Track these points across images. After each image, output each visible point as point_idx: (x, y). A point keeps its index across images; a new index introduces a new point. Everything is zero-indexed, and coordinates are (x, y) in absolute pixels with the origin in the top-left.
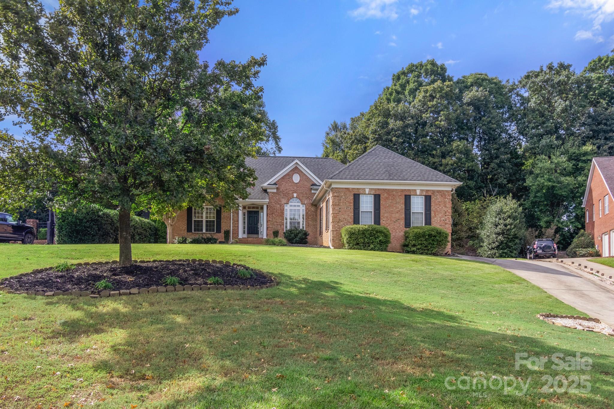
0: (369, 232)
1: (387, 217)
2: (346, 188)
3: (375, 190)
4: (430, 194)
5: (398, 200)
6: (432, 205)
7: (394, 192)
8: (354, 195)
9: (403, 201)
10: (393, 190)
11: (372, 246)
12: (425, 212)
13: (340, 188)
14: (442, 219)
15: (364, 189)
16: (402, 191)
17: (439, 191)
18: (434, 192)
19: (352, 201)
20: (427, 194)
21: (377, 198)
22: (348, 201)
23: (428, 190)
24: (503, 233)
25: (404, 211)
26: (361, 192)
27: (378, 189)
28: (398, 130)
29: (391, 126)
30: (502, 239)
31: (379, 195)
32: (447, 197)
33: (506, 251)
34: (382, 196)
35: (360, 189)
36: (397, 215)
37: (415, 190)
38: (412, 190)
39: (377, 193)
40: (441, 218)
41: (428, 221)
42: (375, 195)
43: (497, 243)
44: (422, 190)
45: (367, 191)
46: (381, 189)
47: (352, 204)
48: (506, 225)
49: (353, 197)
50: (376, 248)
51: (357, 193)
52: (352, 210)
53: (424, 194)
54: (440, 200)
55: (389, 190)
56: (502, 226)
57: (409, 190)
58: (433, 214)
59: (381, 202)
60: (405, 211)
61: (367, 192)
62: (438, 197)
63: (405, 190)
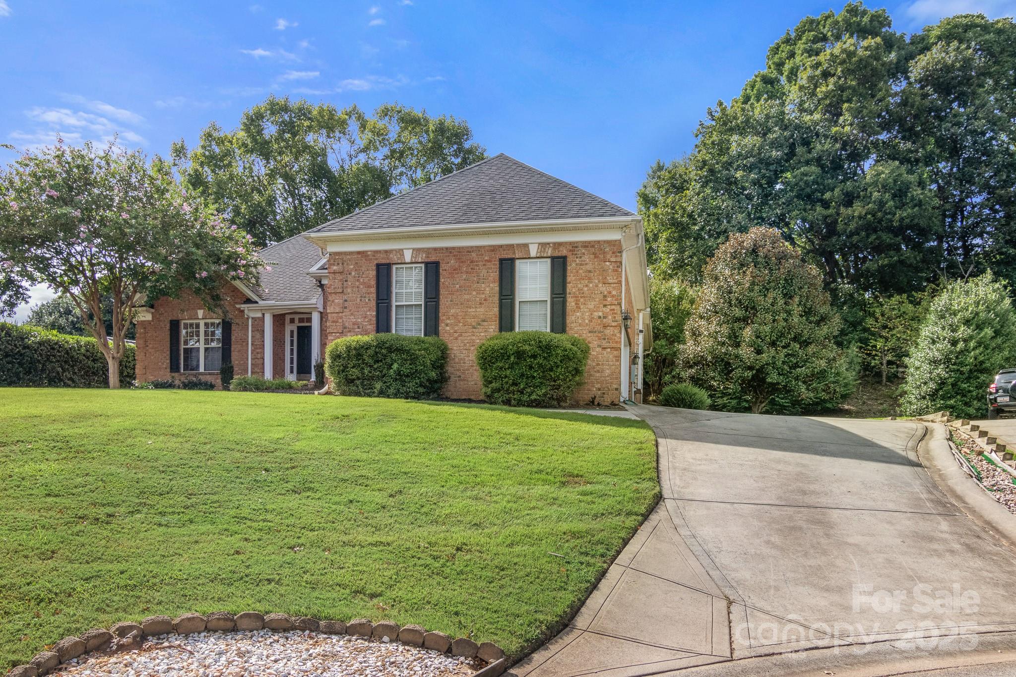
0: (371, 352)
1: (455, 316)
2: (359, 253)
3: (428, 251)
4: (564, 252)
5: (484, 272)
6: (569, 279)
7: (474, 255)
8: (378, 266)
9: (495, 275)
10: (470, 250)
11: (378, 386)
12: (552, 299)
13: (345, 253)
14: (596, 314)
15: (400, 252)
16: (494, 249)
17: (587, 245)
18: (574, 246)
19: (373, 283)
20: (556, 254)
21: (432, 271)
22: (364, 283)
23: (560, 244)
24: (947, 360)
25: (496, 299)
26: (394, 258)
27: (435, 249)
28: (750, 154)
29: (734, 149)
30: (944, 374)
31: (437, 264)
32: (608, 256)
33: (952, 402)
34: (443, 266)
35: (391, 251)
36: (481, 310)
37: (526, 246)
38: (518, 245)
39: (433, 258)
40: (592, 312)
41: (559, 321)
42: (427, 264)
43: (932, 385)
44: (543, 245)
45: (408, 256)
46: (442, 249)
47: (373, 290)
48: (954, 343)
49: (374, 273)
50: (391, 391)
51: (384, 261)
52: (373, 304)
53: (549, 252)
54: (589, 267)
55: (460, 249)
56: (944, 346)
57: (511, 246)
58: (571, 303)
59: (442, 280)
60: (501, 300)
61: (408, 259)
62: (586, 258)
63: (501, 246)
